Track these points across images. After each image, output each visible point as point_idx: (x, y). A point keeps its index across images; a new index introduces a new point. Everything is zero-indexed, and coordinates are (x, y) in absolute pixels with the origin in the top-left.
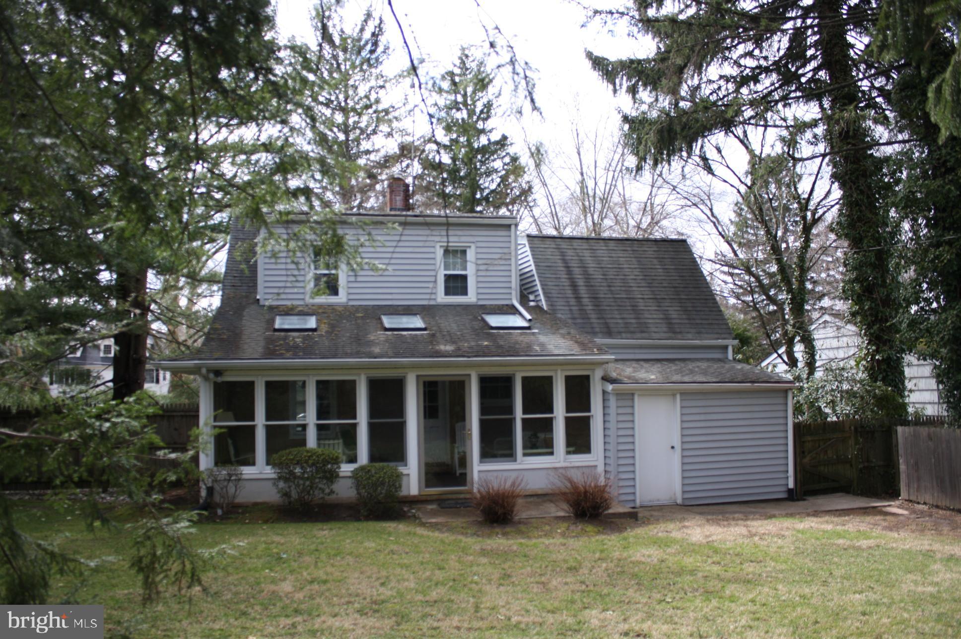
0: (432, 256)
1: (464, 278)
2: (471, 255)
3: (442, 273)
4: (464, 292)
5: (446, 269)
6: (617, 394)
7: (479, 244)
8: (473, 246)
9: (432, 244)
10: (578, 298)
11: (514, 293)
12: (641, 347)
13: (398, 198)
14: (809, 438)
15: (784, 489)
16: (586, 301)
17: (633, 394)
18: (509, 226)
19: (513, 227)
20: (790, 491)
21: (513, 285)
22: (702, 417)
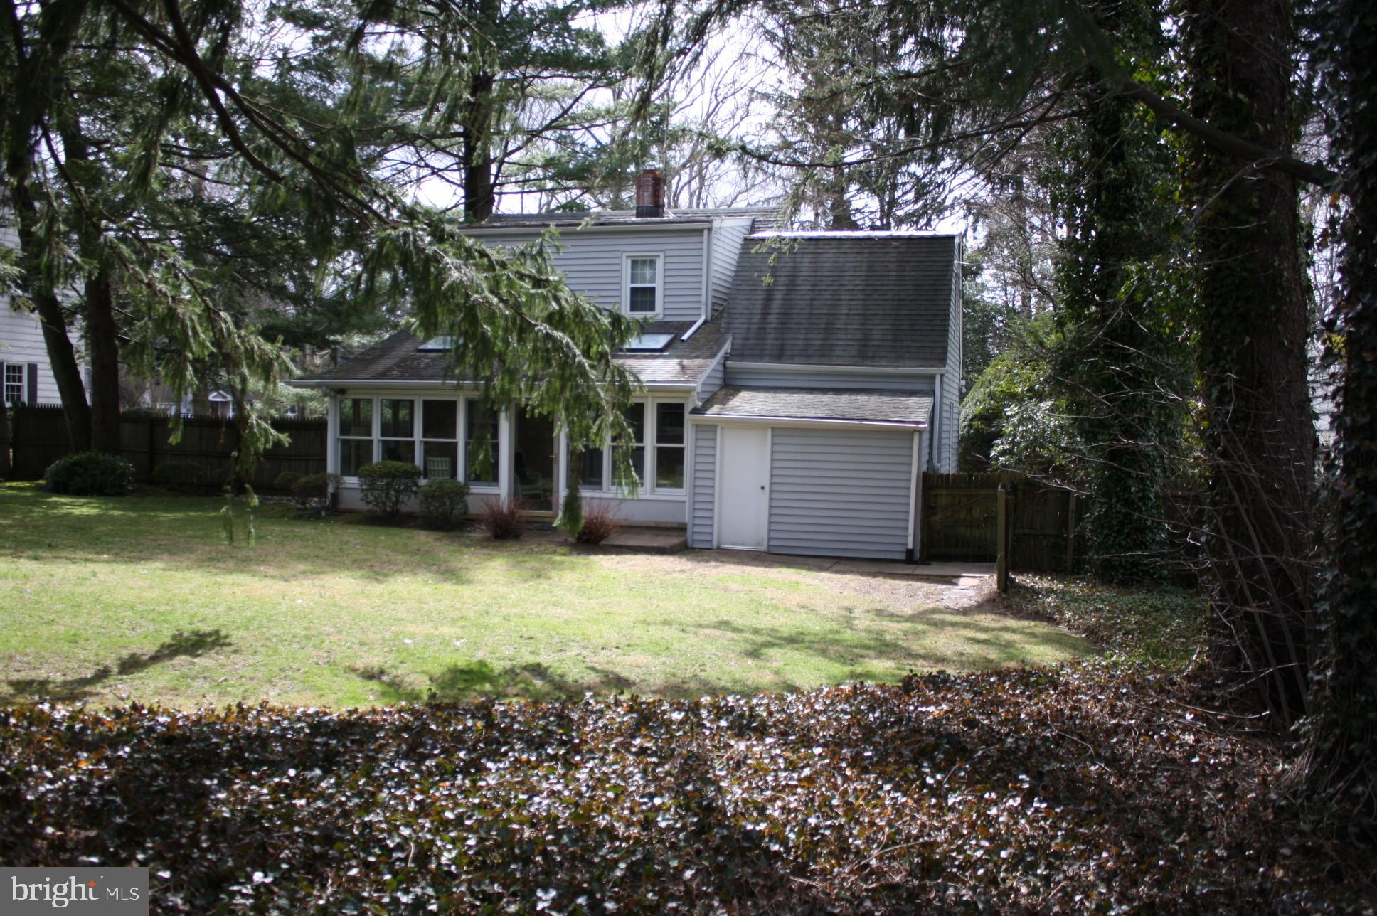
0: (617, 267)
1: (652, 291)
2: (660, 264)
3: (627, 286)
4: (652, 307)
5: (633, 282)
6: (697, 426)
7: (669, 253)
8: (662, 255)
9: (618, 254)
10: (765, 314)
11: (703, 308)
12: (819, 374)
13: (646, 194)
14: (944, 492)
15: (902, 549)
16: (773, 319)
17: (715, 426)
18: (701, 231)
19: (706, 232)
20: (910, 553)
21: (703, 299)
22: (799, 457)
